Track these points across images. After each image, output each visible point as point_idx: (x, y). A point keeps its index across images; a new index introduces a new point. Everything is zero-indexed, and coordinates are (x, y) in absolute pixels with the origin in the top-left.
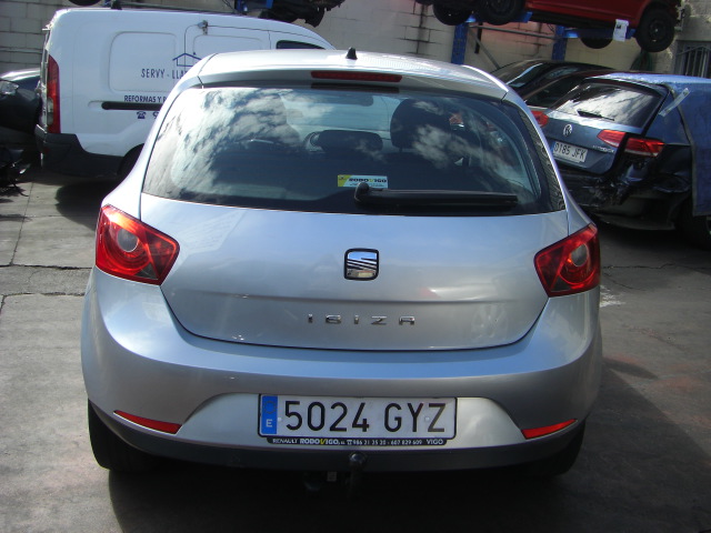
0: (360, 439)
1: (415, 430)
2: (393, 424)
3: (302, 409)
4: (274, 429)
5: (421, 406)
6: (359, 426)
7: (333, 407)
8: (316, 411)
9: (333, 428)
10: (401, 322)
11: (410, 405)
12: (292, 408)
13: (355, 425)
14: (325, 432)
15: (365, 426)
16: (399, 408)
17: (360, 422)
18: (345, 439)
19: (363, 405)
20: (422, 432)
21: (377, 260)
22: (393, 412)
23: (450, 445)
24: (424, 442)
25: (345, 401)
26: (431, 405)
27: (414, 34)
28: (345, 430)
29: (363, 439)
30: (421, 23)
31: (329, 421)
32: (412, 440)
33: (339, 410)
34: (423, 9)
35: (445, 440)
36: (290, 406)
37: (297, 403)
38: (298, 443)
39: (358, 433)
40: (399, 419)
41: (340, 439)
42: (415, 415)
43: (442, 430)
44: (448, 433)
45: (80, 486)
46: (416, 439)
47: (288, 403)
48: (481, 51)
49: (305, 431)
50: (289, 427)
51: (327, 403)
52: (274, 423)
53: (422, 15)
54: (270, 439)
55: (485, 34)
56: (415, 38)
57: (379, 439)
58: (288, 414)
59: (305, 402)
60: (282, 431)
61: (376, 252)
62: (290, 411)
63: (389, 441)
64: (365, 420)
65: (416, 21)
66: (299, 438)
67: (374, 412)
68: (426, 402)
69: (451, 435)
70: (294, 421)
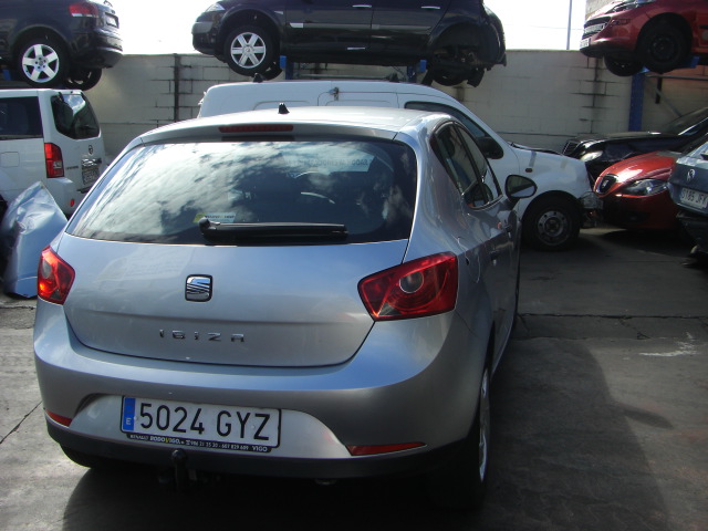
0: (196, 440)
1: (242, 436)
2: (224, 429)
3: (152, 411)
4: (132, 426)
5: (248, 414)
6: (196, 429)
7: (176, 411)
8: (163, 413)
9: (175, 429)
10: (233, 339)
11: (238, 414)
12: (146, 410)
13: (193, 428)
14: (169, 432)
15: (201, 429)
16: (229, 415)
17: (197, 425)
18: (184, 440)
19: (199, 411)
20: (249, 439)
21: (211, 284)
22: (224, 419)
23: (274, 453)
24: (250, 447)
25: (187, 406)
26: (257, 415)
27: (589, 88)
28: (184, 431)
29: (198, 441)
30: (597, 75)
31: (173, 423)
32: (240, 445)
33: (181, 413)
34: (597, 62)
35: (269, 448)
36: (145, 408)
37: (149, 405)
38: (149, 440)
39: (194, 435)
40: (229, 425)
41: (181, 439)
42: (243, 423)
43: (266, 439)
44: (273, 442)
45: (60, 477)
46: (243, 445)
47: (143, 405)
48: (662, 101)
49: (154, 430)
50: (143, 425)
51: (172, 406)
52: (132, 421)
53: (597, 68)
54: (129, 435)
55: (666, 84)
56: (590, 92)
57: (212, 442)
58: (143, 415)
59: (156, 405)
60: (138, 429)
61: (211, 277)
62: (145, 411)
63: (220, 444)
64: (201, 424)
65: (590, 74)
66: (149, 436)
67: (209, 417)
68: (253, 411)
69: (275, 444)
70: (146, 420)
